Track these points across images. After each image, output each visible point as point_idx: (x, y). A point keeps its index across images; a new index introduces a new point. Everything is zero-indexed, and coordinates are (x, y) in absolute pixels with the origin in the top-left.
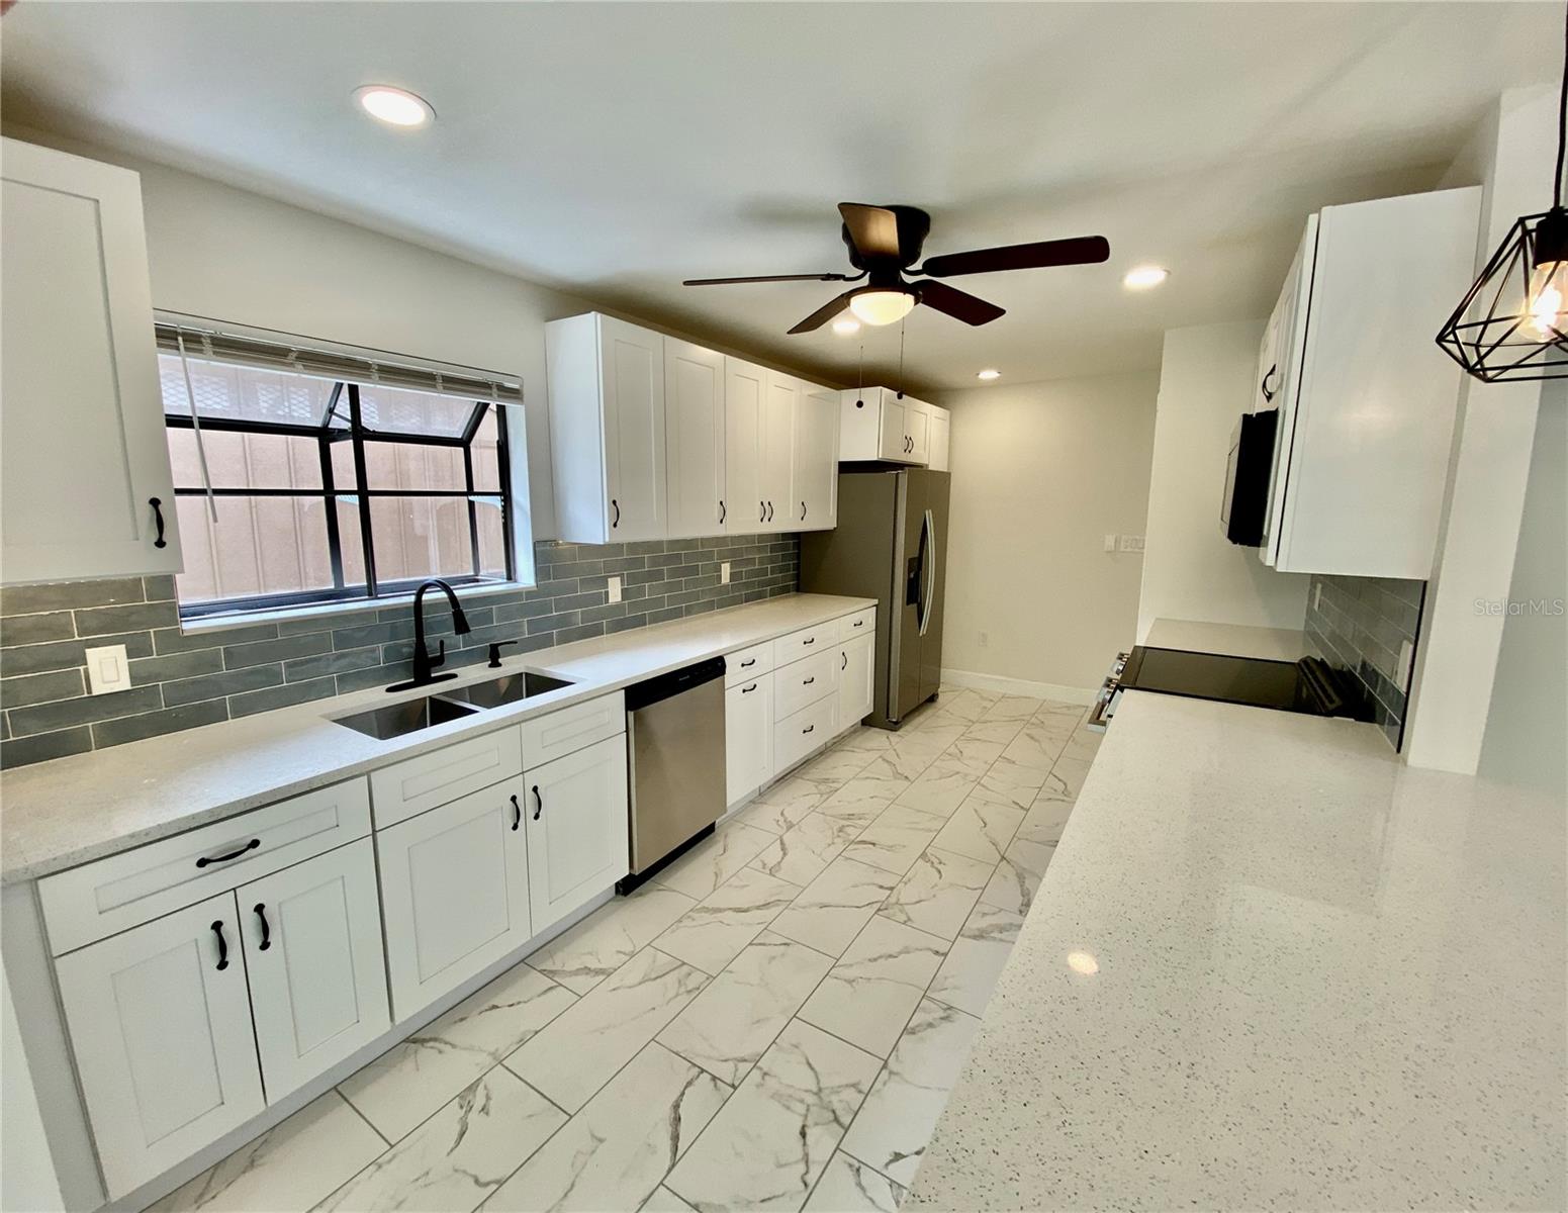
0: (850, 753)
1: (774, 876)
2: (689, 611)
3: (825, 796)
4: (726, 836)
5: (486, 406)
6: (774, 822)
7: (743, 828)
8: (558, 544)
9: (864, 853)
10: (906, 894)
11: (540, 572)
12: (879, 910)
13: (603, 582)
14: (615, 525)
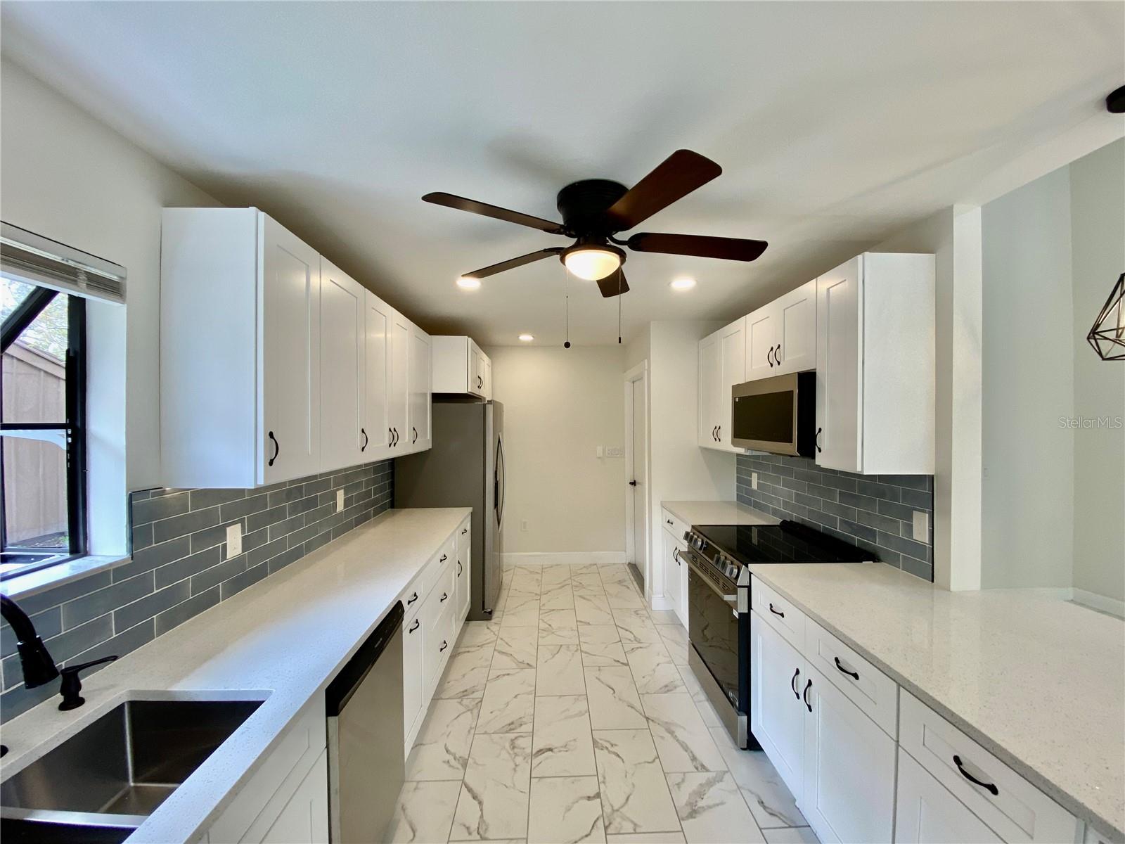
0: (466, 654)
1: (486, 839)
2: (309, 548)
3: (475, 711)
4: (404, 809)
5: (51, 294)
6: (446, 766)
7: (416, 789)
8: (164, 492)
9: (547, 764)
10: (614, 795)
11: (135, 536)
12: (606, 828)
13: (221, 533)
14: (271, 463)
